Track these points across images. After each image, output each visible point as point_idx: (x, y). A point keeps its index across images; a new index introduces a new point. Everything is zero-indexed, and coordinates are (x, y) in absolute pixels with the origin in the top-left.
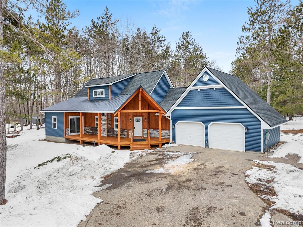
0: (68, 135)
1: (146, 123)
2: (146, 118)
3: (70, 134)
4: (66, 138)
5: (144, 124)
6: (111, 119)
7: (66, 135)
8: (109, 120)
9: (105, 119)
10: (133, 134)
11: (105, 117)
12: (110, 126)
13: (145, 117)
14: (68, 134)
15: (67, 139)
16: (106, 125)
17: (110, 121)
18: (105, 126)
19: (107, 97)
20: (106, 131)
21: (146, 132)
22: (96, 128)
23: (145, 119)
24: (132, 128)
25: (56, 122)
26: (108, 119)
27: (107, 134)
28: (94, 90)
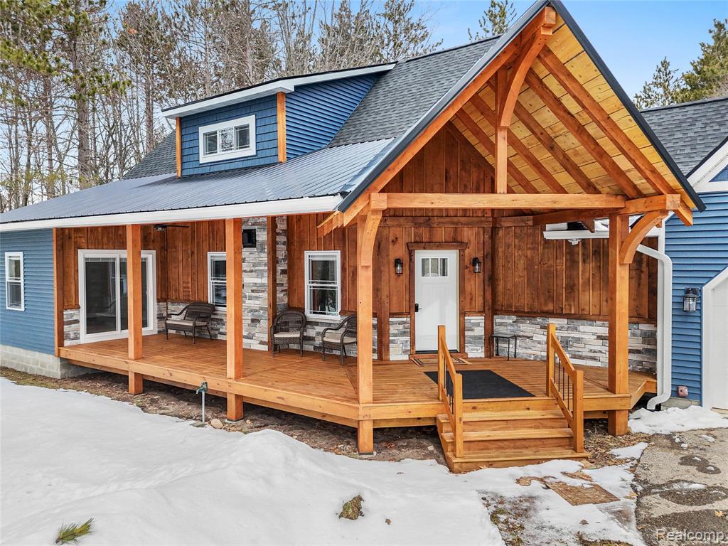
0: (74, 342)
1: (475, 284)
2: (480, 255)
3: (86, 338)
4: (62, 359)
5: (468, 288)
6: (290, 265)
7: (61, 344)
8: (279, 268)
9: (259, 264)
10: (413, 343)
11: (262, 250)
12: (282, 298)
13: (470, 253)
14: (77, 338)
15: (67, 363)
16: (265, 295)
17: (283, 272)
18: (257, 298)
19: (268, 153)
20: (265, 324)
21: (480, 331)
22: (213, 308)
23: (475, 261)
24: (405, 309)
25: (22, 281)
26: (274, 261)
27: (271, 338)
28: (203, 130)
